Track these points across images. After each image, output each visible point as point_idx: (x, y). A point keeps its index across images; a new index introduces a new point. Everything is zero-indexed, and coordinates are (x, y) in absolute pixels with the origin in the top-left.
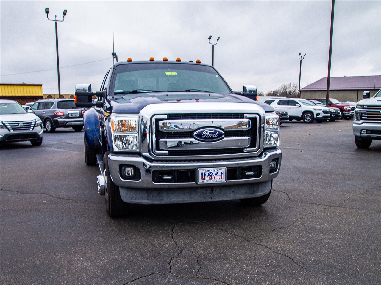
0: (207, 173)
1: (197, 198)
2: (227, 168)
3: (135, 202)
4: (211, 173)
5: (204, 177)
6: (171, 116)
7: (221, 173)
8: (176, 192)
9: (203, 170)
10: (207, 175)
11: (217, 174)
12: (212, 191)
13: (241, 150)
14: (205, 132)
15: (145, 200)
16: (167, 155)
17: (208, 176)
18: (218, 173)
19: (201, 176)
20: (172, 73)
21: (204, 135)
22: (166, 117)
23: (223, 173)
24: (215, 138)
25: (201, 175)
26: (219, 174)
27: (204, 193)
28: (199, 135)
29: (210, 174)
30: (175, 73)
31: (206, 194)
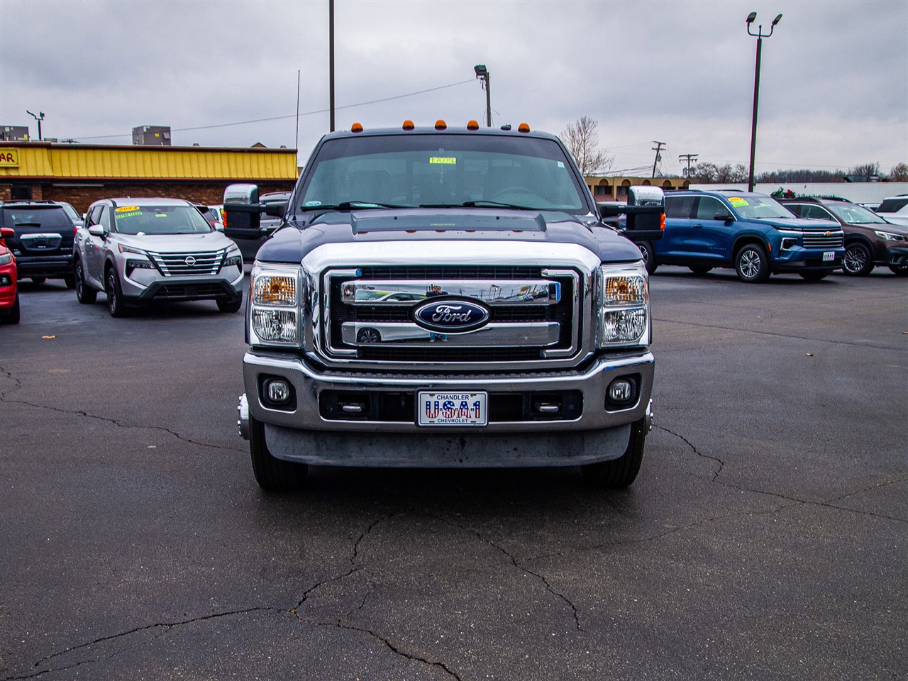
0: (441, 402)
1: (428, 459)
2: (489, 392)
3: (293, 458)
4: (449, 403)
5: (432, 412)
6: (368, 272)
7: (475, 404)
8: (377, 441)
9: (432, 395)
10: (441, 406)
11: (464, 406)
12: (463, 443)
13: (535, 353)
14: (440, 309)
15: (311, 455)
16: (355, 358)
17: (444, 410)
18: (466, 402)
19: (427, 409)
20: (446, 159)
21: (438, 315)
22: (353, 272)
23: (479, 405)
24: (464, 323)
25: (427, 405)
26: (471, 406)
27: (443, 448)
28: (427, 316)
29: (449, 406)
30: (451, 159)
31: (448, 449)
